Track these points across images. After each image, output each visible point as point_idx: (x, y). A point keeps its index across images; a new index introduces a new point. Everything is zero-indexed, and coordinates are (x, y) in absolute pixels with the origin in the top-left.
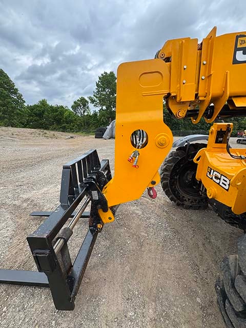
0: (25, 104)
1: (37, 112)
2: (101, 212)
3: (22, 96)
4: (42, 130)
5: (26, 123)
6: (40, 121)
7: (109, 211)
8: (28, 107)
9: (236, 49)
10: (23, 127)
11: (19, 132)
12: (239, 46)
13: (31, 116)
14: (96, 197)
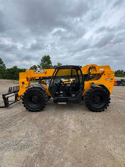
0: (6, 68)
1: (12, 71)
2: (17, 97)
4: (13, 80)
5: (5, 77)
6: (13, 76)
13: (8, 73)
14: (16, 94)
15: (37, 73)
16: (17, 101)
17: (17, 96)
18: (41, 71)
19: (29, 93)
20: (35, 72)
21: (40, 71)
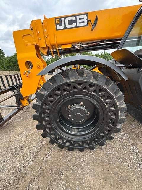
0: (5, 56)
1: (13, 61)
2: (22, 101)
3: (2, 51)
4: (16, 72)
5: (7, 68)
6: (16, 66)
7: (25, 100)
8: (7, 58)
9: (56, 24)
10: (5, 70)
11: (2, 73)
12: (57, 23)
13: (9, 63)
14: (17, 93)
15: (66, 28)
16: (22, 108)
17: (19, 98)
18: (78, 21)
19: (57, 95)
20: (61, 25)
21: (76, 21)
